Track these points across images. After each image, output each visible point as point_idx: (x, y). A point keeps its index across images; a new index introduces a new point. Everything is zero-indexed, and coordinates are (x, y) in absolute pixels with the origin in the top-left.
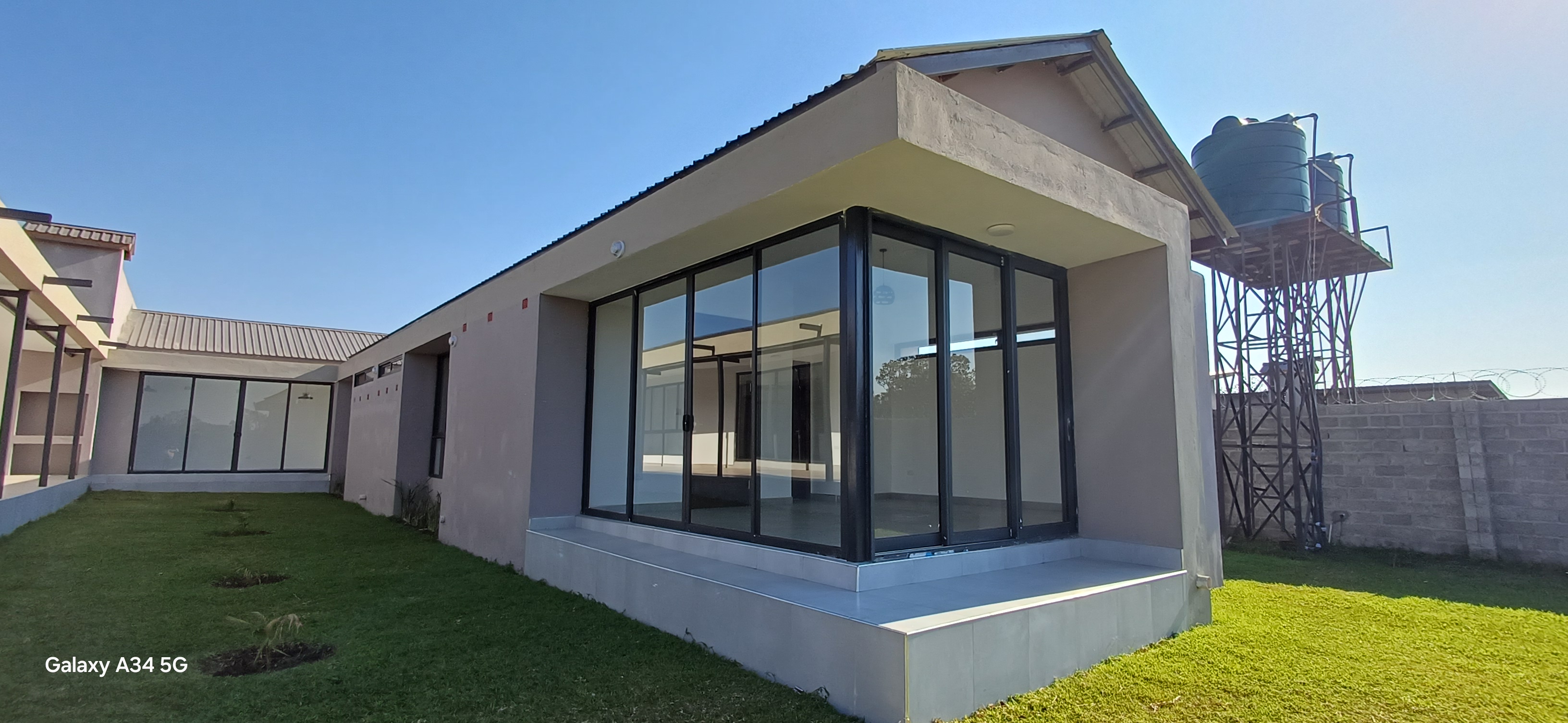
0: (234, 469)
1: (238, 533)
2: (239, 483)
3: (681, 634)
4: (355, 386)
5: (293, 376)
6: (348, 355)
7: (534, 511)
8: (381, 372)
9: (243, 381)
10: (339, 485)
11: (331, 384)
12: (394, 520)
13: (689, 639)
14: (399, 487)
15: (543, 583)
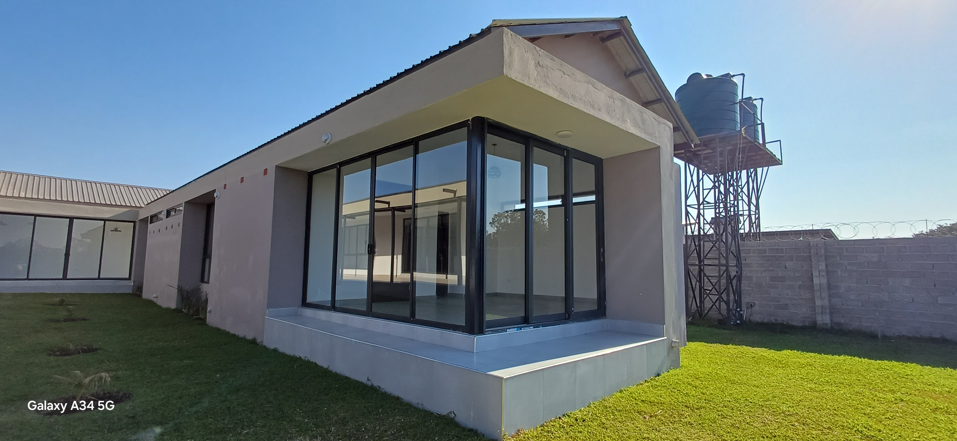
0: (65, 278)
1: (66, 320)
2: (67, 287)
3: (365, 381)
4: (150, 223)
5: (106, 216)
6: (146, 203)
7: (270, 305)
8: (168, 214)
9: (71, 219)
10: (139, 288)
11: (134, 222)
12: (177, 311)
13: (369, 383)
14: (180, 289)
15: (275, 350)
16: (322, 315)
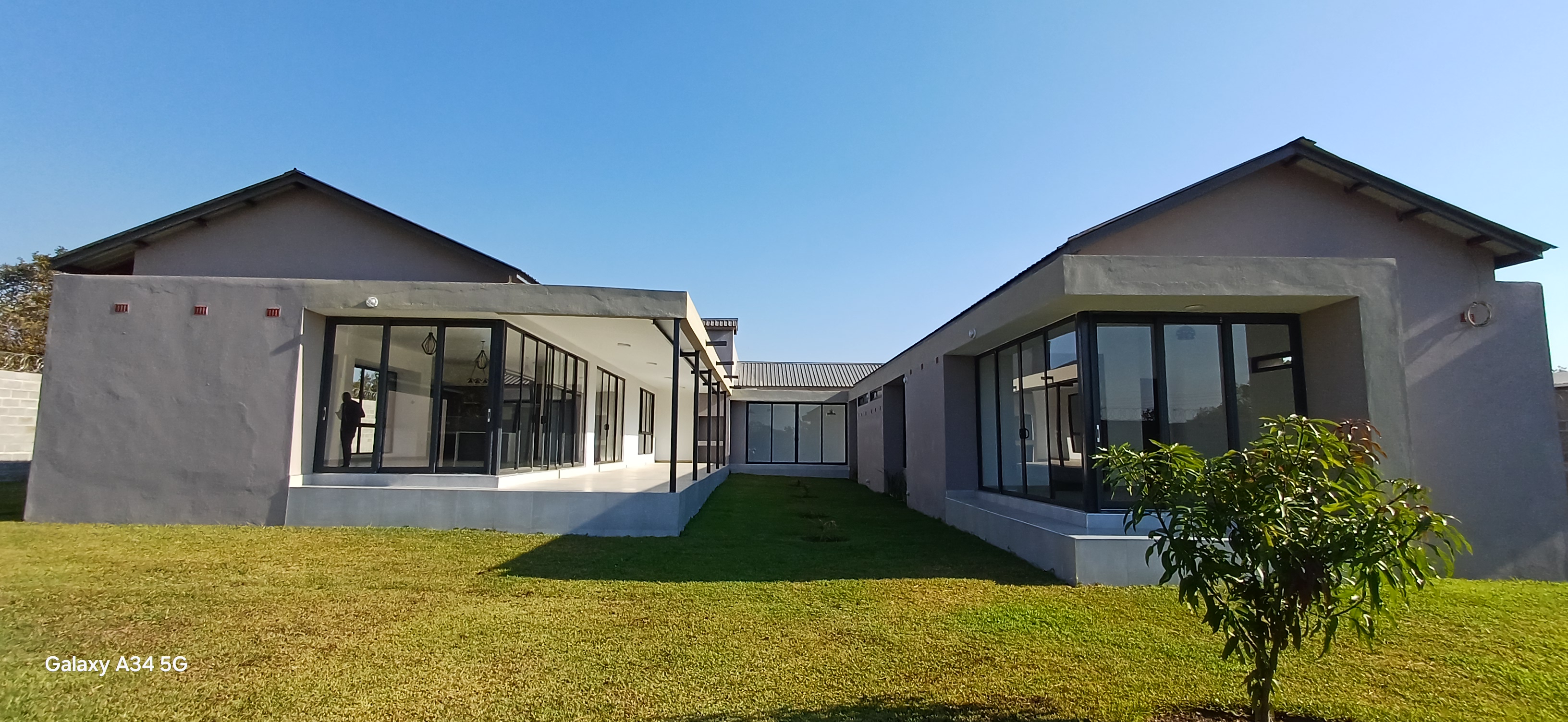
0: (796, 462)
1: (804, 497)
2: (800, 471)
3: (1006, 549)
4: (859, 405)
5: (823, 400)
6: (854, 383)
7: (949, 486)
8: (872, 398)
9: (797, 404)
10: (854, 473)
11: (846, 404)
12: (885, 495)
13: (1009, 551)
14: (886, 472)
15: (953, 527)
16: (992, 497)
